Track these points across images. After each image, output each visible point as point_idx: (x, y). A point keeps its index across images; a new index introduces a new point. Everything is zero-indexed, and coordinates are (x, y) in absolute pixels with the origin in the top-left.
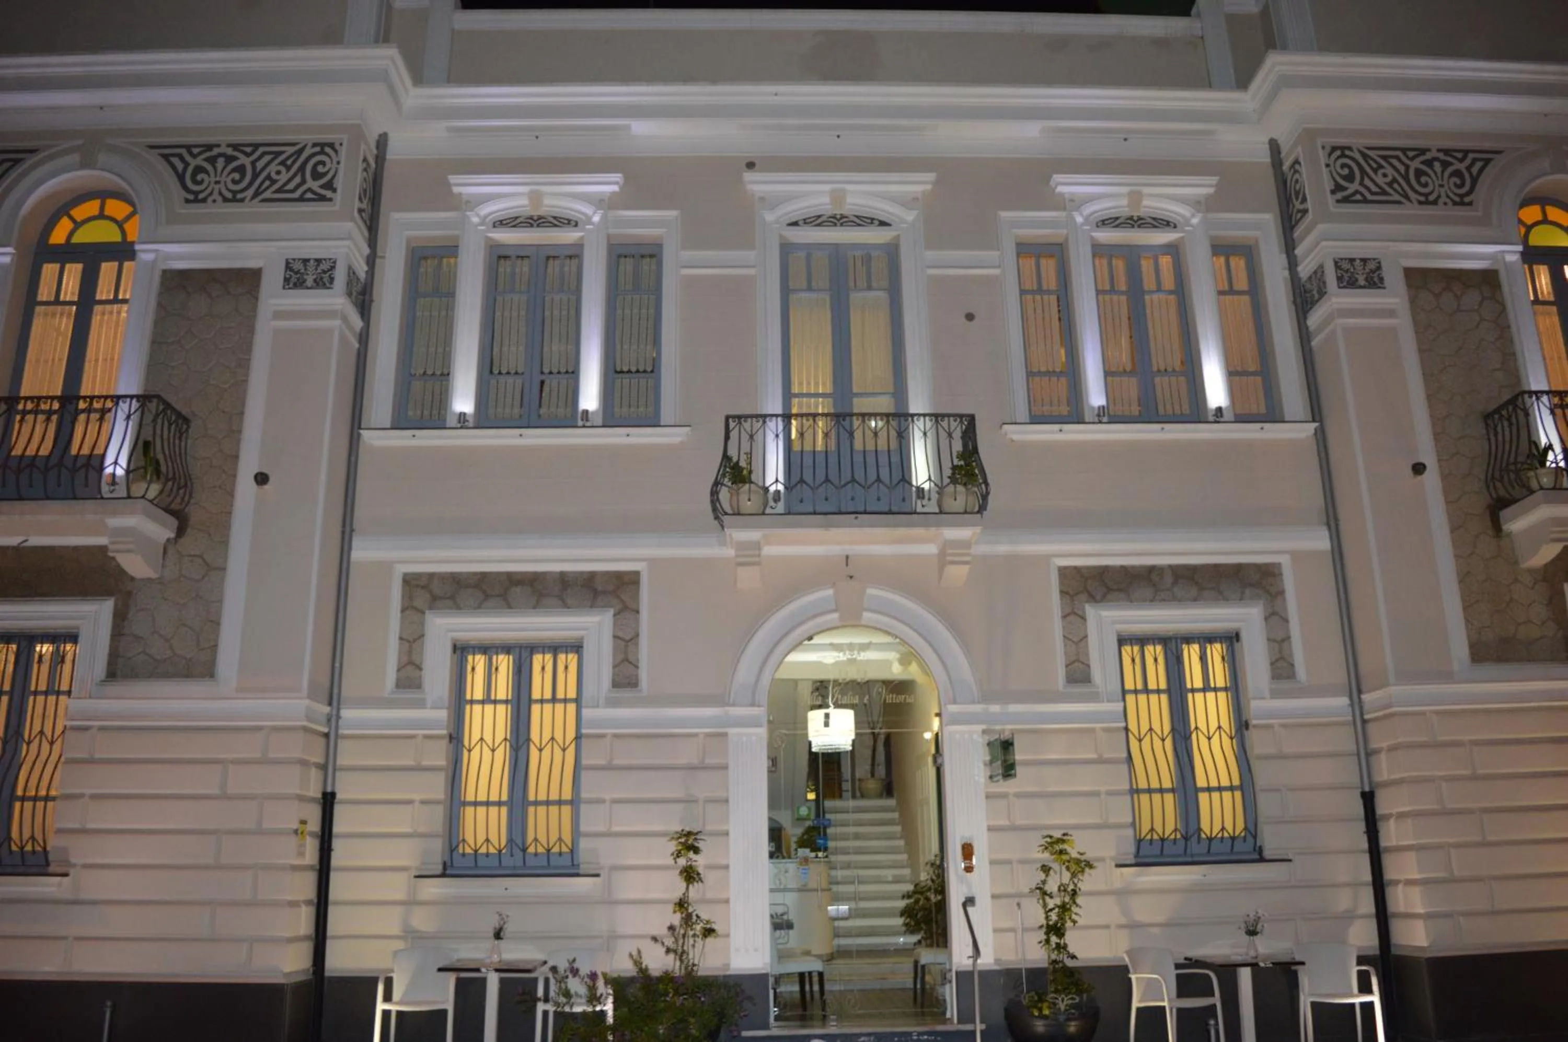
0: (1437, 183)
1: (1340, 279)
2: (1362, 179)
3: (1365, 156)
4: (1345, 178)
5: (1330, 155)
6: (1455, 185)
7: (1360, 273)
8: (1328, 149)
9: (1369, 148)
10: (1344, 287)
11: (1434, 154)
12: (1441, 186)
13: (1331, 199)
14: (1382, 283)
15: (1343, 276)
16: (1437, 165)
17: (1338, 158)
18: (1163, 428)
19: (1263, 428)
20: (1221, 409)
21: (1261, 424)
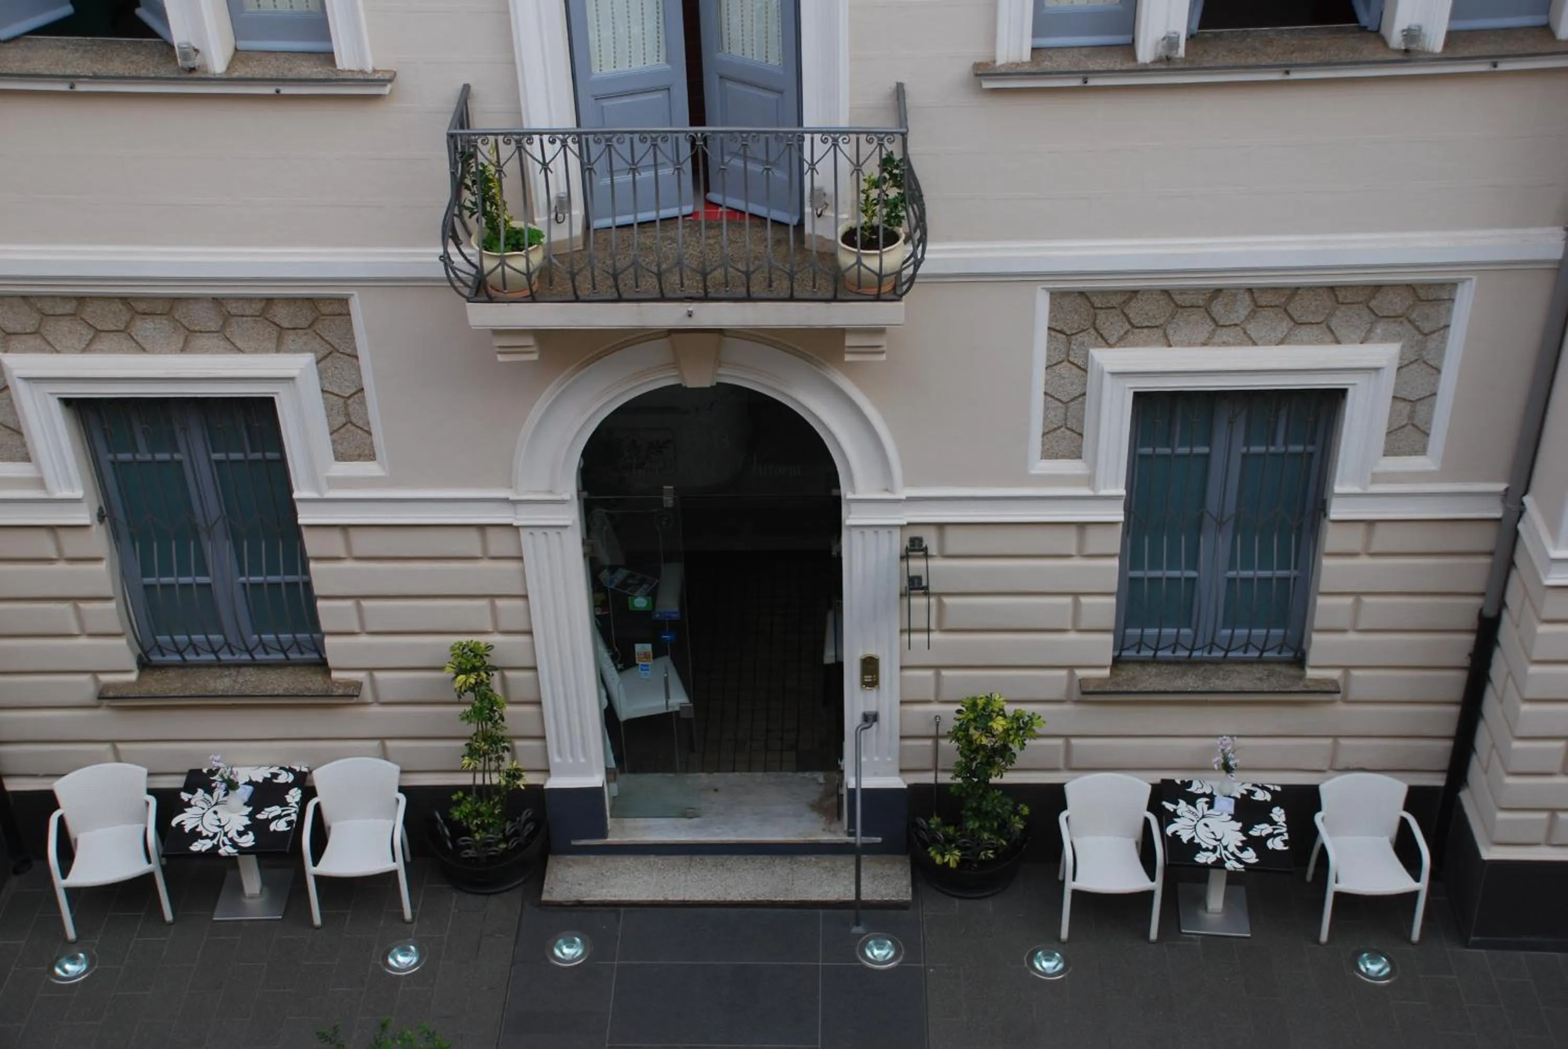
18: (1287, 73)
19: (1495, 66)
20: (1420, 28)
21: (1494, 59)
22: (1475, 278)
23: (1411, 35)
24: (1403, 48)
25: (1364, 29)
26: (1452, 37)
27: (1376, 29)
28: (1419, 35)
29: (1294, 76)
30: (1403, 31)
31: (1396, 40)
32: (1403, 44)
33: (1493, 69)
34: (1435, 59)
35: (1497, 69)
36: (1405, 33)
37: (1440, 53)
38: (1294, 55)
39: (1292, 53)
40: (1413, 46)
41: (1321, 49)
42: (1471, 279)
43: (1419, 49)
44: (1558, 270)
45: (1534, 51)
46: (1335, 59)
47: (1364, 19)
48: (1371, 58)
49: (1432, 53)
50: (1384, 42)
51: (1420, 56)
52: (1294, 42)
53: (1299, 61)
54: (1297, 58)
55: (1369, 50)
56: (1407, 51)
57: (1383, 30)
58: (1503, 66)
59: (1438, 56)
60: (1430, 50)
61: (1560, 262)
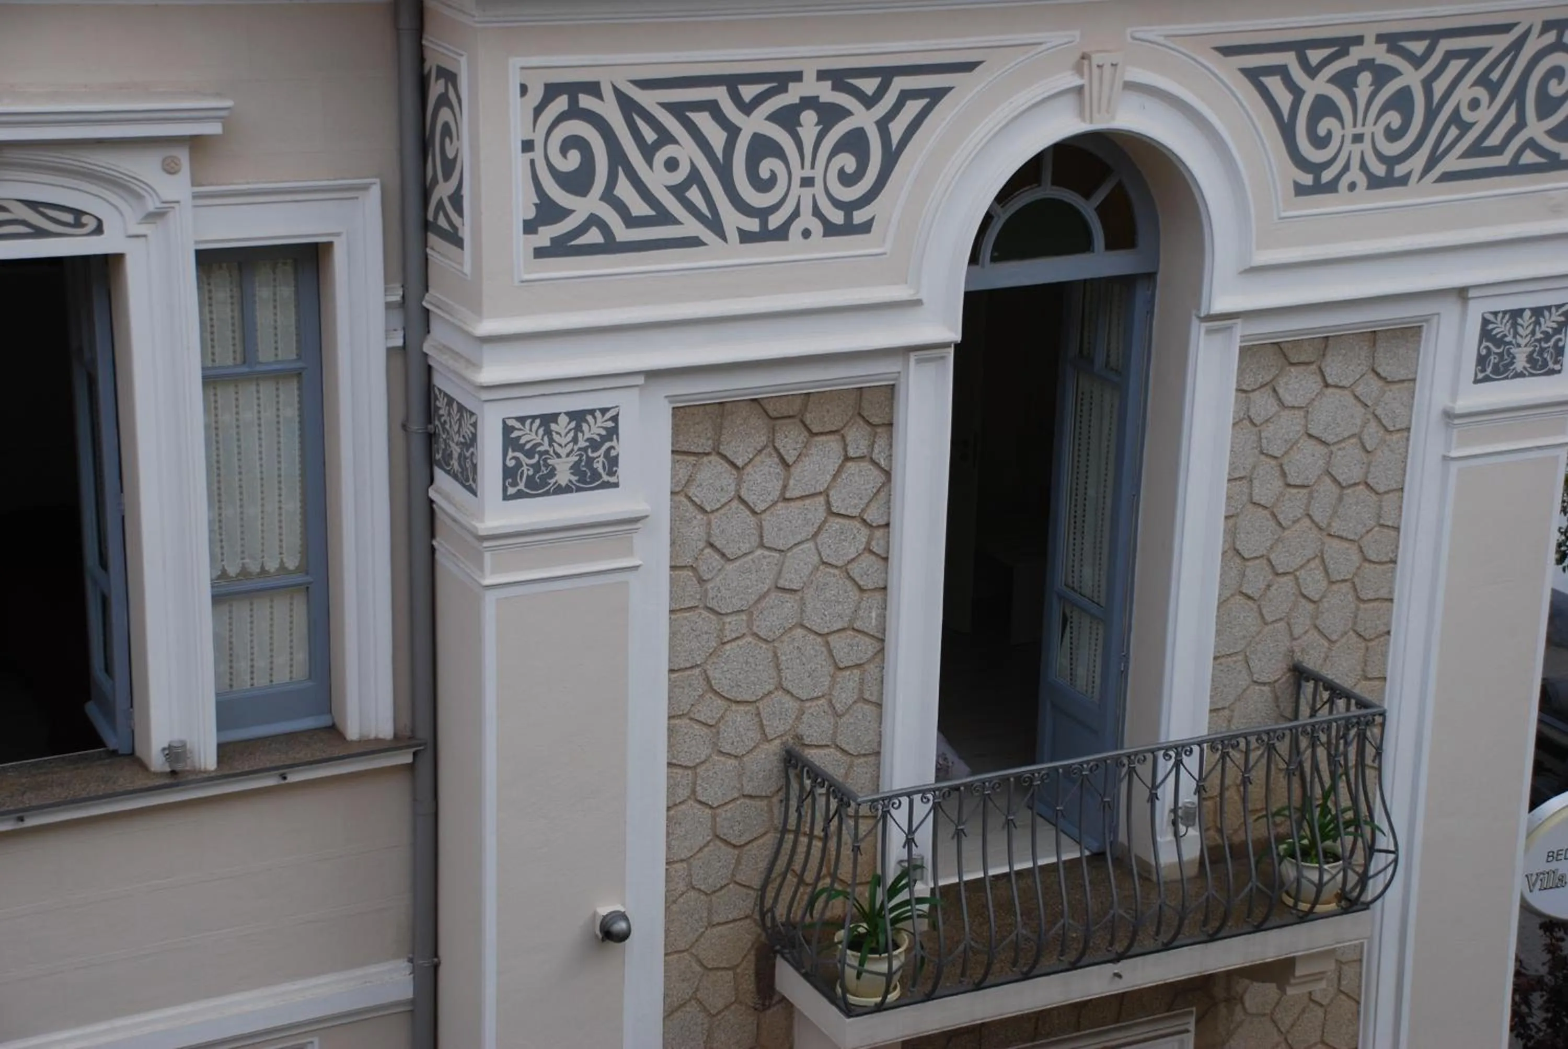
0: (798, 174)
1: (509, 474)
2: (612, 181)
3: (627, 105)
4: (564, 180)
5: (538, 111)
6: (842, 173)
7: (563, 452)
8: (536, 94)
9: (645, 84)
10: (520, 495)
11: (810, 87)
12: (807, 182)
13: (523, 244)
14: (612, 473)
15: (519, 464)
16: (809, 118)
17: (562, 118)
18: (21, 819)
19: (285, 778)
20: (184, 745)
21: (282, 770)
22: (316, 1040)
23: (174, 753)
24: (168, 769)
25: (114, 753)
26: (224, 751)
27: (130, 752)
28: (185, 752)
29: (30, 822)
30: (164, 749)
31: (157, 762)
32: (167, 765)
33: (283, 782)
34: (210, 779)
35: (287, 781)
36: (167, 752)
37: (216, 770)
38: (25, 797)
39: (24, 793)
40: (179, 767)
41: (62, 785)
42: (312, 1042)
43: (188, 768)
44: (412, 1011)
45: (325, 756)
46: (84, 794)
47: (112, 742)
48: (130, 787)
49: (205, 772)
50: (142, 766)
51: (190, 777)
52: (24, 780)
53: (34, 803)
54: (30, 799)
55: (125, 778)
56: (173, 773)
57: (138, 753)
58: (293, 778)
59: (213, 774)
60: (203, 768)
61: (412, 1002)
